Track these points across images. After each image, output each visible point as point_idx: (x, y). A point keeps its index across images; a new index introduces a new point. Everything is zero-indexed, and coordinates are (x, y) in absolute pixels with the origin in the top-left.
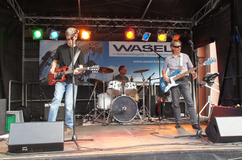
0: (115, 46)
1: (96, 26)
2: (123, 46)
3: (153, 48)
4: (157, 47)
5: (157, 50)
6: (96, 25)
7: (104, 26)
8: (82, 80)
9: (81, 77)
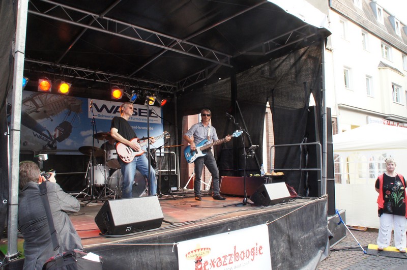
0: (95, 105)
1: (73, 77)
2: (104, 106)
3: (137, 111)
4: (142, 111)
5: (142, 114)
6: (72, 75)
7: (83, 78)
8: (54, 146)
9: (53, 143)
